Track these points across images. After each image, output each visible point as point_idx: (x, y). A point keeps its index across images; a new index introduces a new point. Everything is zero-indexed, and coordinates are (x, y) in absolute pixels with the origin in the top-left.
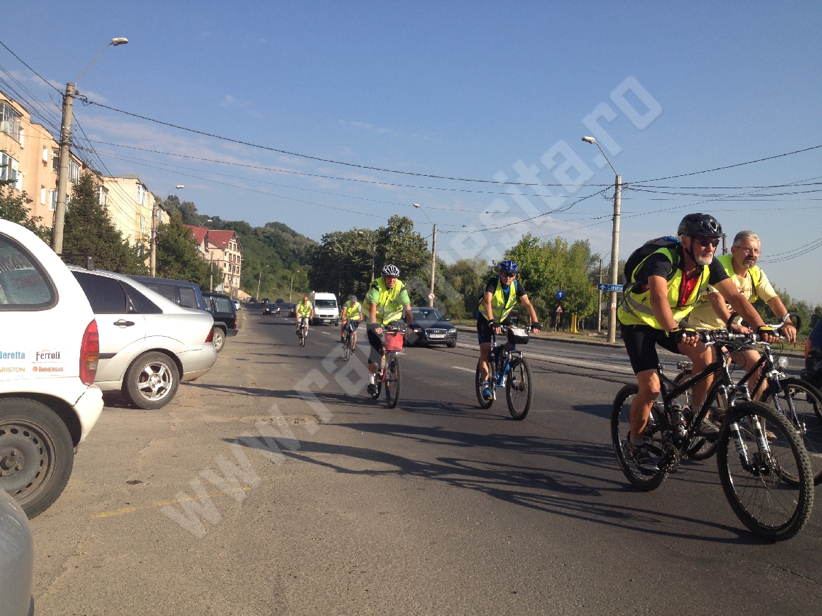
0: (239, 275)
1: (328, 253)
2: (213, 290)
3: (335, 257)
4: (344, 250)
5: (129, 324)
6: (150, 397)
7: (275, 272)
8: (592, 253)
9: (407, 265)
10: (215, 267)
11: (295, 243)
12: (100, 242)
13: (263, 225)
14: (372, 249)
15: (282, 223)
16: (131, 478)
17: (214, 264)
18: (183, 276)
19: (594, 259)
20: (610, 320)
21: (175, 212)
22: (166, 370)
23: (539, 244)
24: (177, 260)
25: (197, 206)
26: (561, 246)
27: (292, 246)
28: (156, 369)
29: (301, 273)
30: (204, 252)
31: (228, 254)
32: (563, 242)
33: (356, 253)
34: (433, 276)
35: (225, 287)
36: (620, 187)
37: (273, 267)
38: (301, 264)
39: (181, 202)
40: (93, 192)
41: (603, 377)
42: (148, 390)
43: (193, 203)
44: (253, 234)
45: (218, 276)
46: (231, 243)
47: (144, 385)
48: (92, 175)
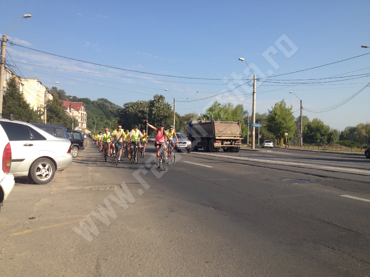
0: (86, 122)
1: (126, 112)
2: (74, 130)
3: (130, 113)
4: (134, 110)
5: (31, 145)
6: (41, 178)
7: (102, 120)
8: (244, 110)
9: (162, 116)
10: (74, 119)
11: (111, 108)
12: (20, 109)
13: (96, 100)
14: (147, 110)
15: (105, 98)
16: (31, 217)
17: (74, 118)
18: (59, 123)
19: (245, 112)
20: (252, 139)
21: (55, 94)
22: (49, 166)
23: (221, 106)
24: (56, 116)
25: (65, 91)
26: (231, 107)
27: (110, 109)
28: (44, 166)
29: (114, 121)
30: (69, 112)
31: (80, 113)
32: (231, 105)
33: (139, 111)
34: (174, 121)
35: (79, 128)
36: (256, 80)
37: (101, 119)
38: (115, 117)
39: (58, 90)
40: (16, 86)
41: (250, 164)
42: (41, 175)
43: (64, 90)
44: (92, 104)
45: (76, 123)
46: (81, 108)
47: (39, 173)
48: (15, 78)
